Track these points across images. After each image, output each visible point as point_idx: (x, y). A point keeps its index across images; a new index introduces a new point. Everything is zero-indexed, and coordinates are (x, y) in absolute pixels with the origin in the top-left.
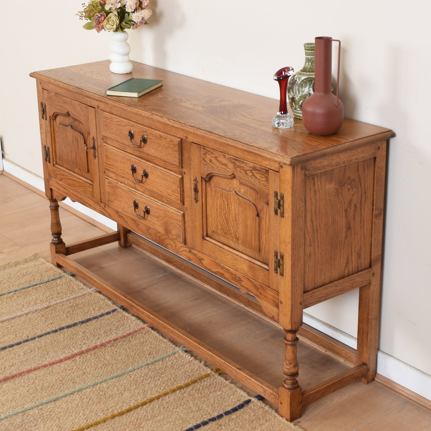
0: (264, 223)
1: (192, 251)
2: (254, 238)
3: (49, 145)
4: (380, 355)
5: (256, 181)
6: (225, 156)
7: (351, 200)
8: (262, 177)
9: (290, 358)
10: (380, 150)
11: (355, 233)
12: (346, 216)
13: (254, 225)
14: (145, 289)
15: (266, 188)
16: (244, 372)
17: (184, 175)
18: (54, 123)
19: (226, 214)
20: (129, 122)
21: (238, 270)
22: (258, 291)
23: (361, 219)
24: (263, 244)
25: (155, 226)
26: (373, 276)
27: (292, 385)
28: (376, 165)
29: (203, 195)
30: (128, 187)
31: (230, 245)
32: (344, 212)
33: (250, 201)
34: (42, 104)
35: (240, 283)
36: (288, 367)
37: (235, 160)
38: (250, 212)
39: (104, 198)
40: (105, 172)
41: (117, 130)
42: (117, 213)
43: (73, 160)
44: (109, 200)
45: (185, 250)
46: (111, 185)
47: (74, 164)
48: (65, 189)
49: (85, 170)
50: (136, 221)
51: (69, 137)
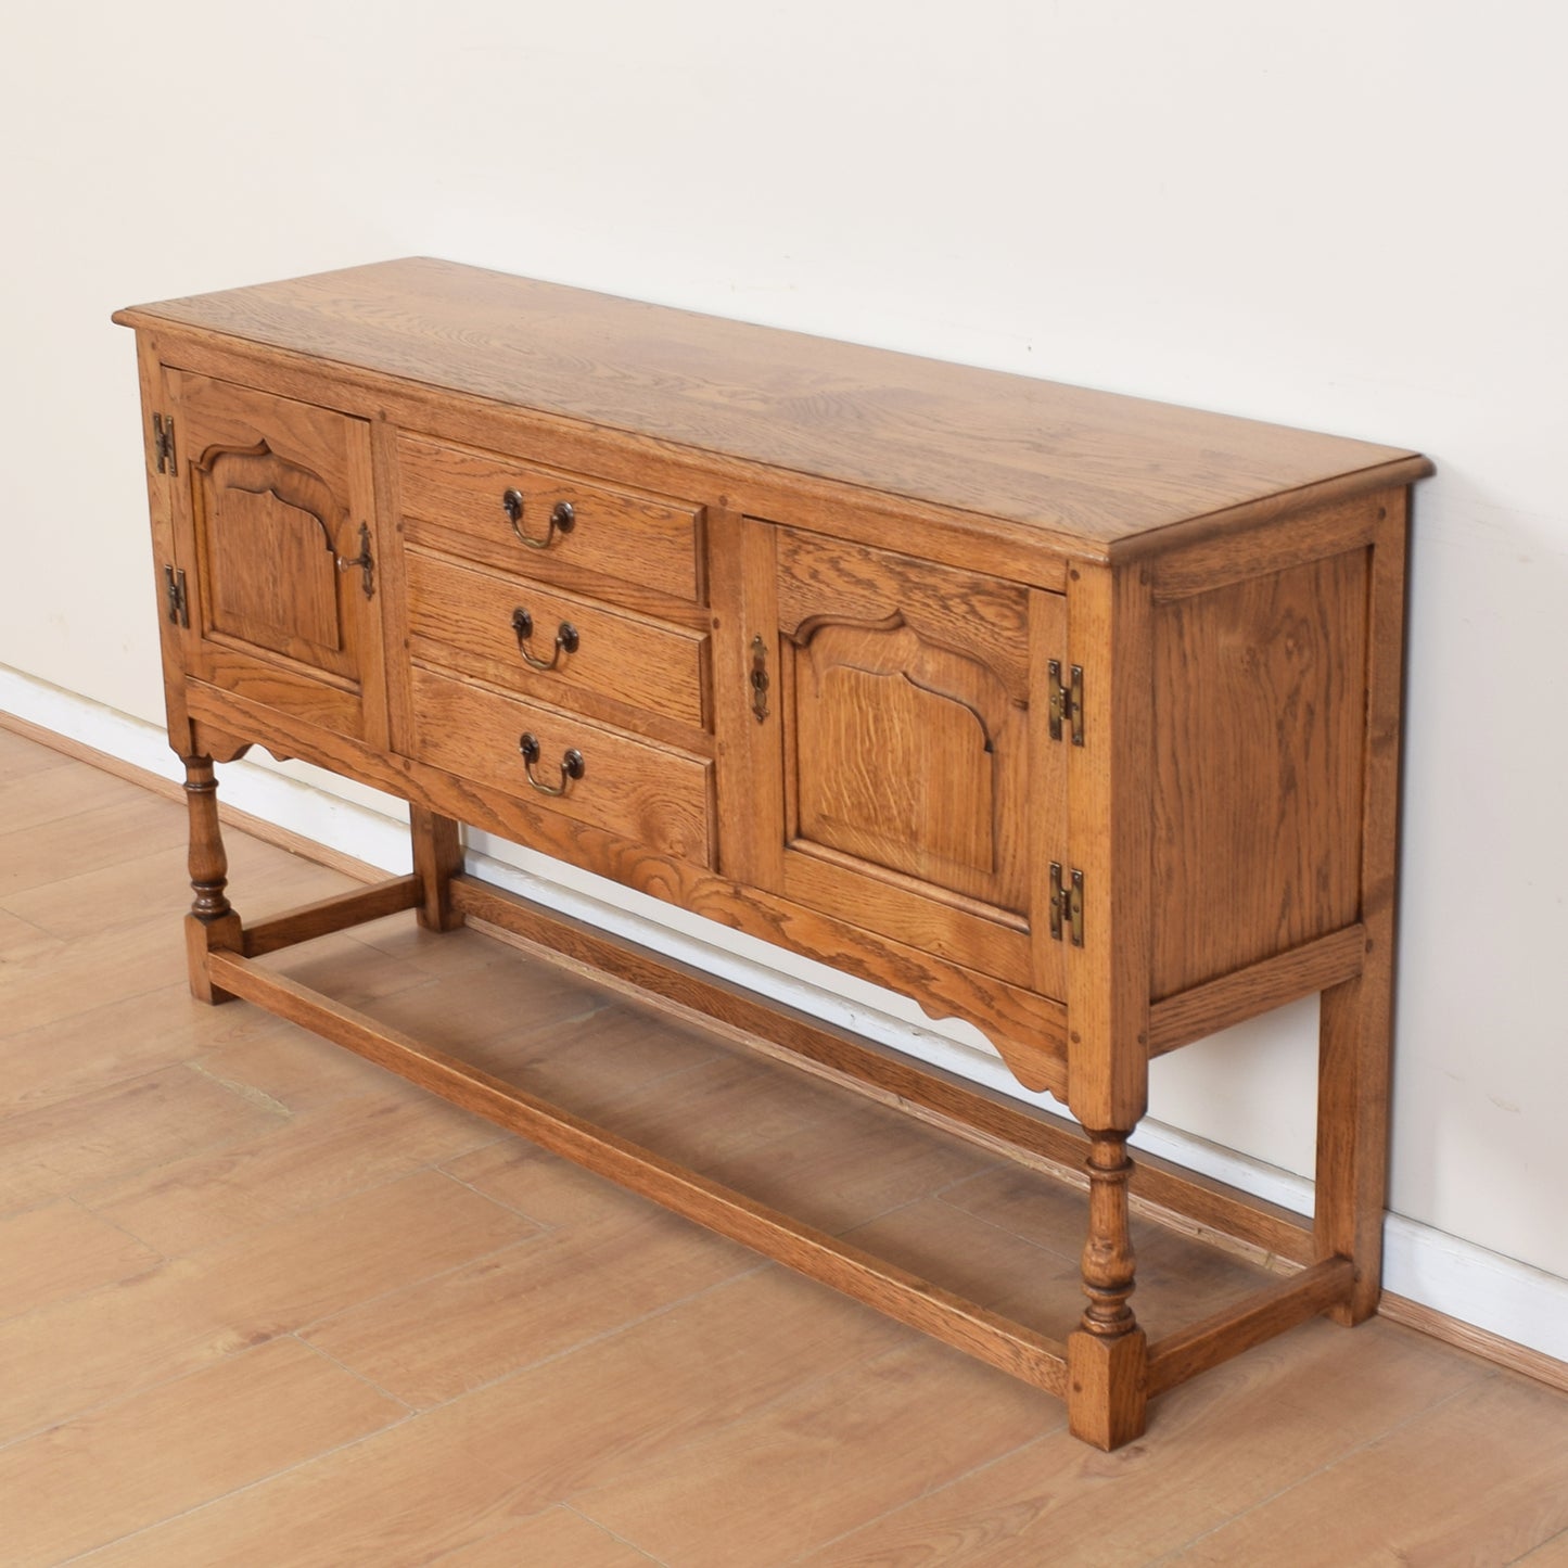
0: (1011, 775)
1: (745, 892)
2: (974, 828)
3: (186, 562)
4: (1392, 1226)
5: (983, 630)
6: (868, 553)
7: (1297, 690)
8: (1005, 617)
9: (1108, 1227)
10: (1387, 519)
11: (1309, 803)
12: (1280, 742)
13: (975, 782)
14: (540, 1061)
15: (1017, 652)
16: (938, 1296)
17: (714, 633)
18: (207, 483)
19: (870, 751)
20: (505, 460)
21: (914, 941)
22: (992, 1008)
23: (1327, 754)
24: (1006, 843)
25: (605, 817)
26: (1367, 951)
27: (1115, 1321)
28: (1374, 572)
29: (785, 694)
30: (498, 689)
31: (887, 861)
32: (1274, 729)
33: (960, 702)
34: (158, 419)
35: (924, 984)
36: (1102, 1261)
37: (905, 564)
38: (962, 738)
39: (403, 738)
40: (406, 644)
41: (459, 492)
42: (454, 785)
43: (281, 612)
44: (424, 742)
45: (718, 893)
46: (432, 688)
47: (283, 624)
48: (249, 715)
49: (329, 643)
50: (526, 808)
51: (268, 528)
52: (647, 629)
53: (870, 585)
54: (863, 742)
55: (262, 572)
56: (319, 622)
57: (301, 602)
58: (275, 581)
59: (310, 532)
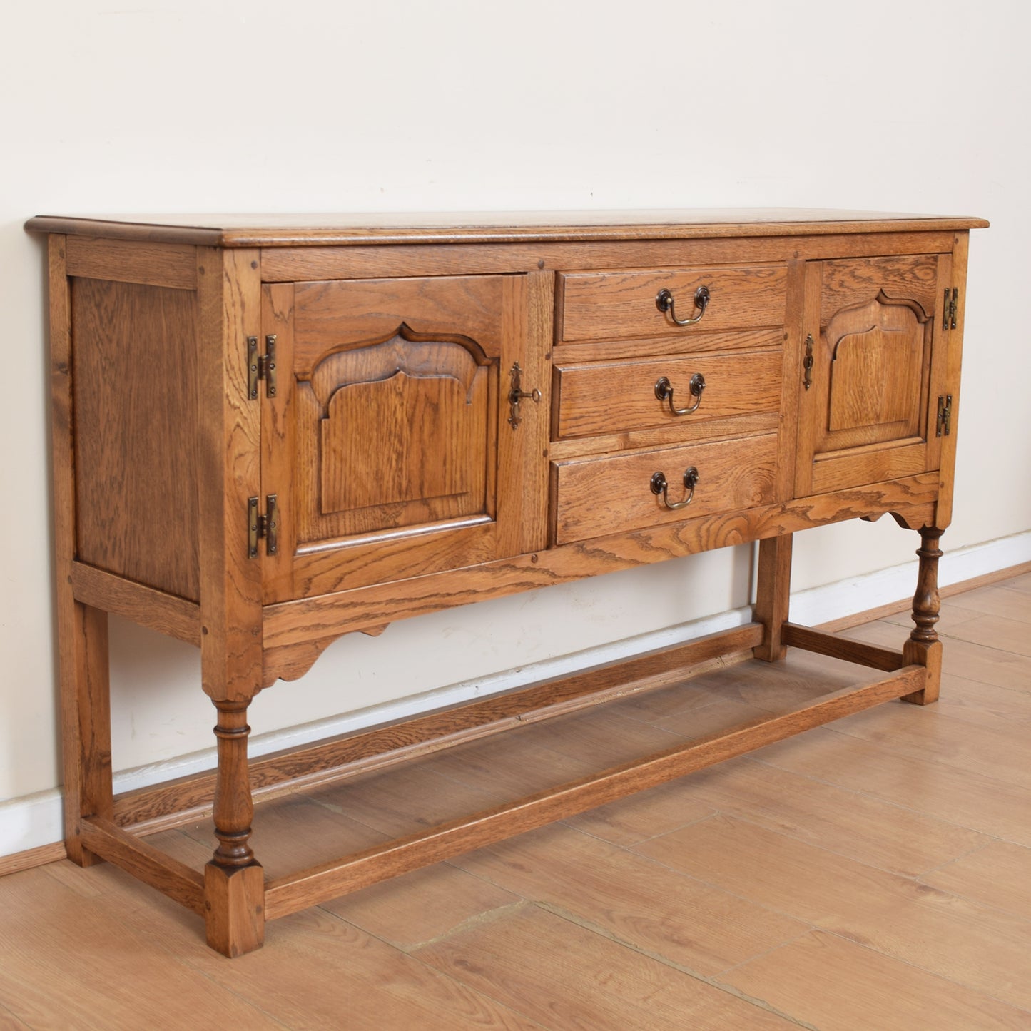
1: (789, 506)
3: (278, 484)
5: (918, 285)
6: (869, 261)
15: (932, 291)
17: (784, 344)
19: (860, 380)
20: (657, 270)
21: (875, 480)
22: (909, 493)
24: (913, 400)
33: (901, 331)
35: (879, 501)
37: (886, 261)
39: (533, 537)
40: (545, 453)
41: (618, 306)
42: (578, 552)
43: (404, 483)
44: (566, 525)
45: (772, 516)
46: (578, 476)
47: (406, 494)
48: (354, 605)
49: (462, 489)
50: (639, 534)
51: (395, 408)
52: (750, 356)
53: (869, 279)
54: (857, 375)
55: (383, 454)
56: (451, 474)
57: (433, 464)
58: (400, 455)
59: (448, 394)
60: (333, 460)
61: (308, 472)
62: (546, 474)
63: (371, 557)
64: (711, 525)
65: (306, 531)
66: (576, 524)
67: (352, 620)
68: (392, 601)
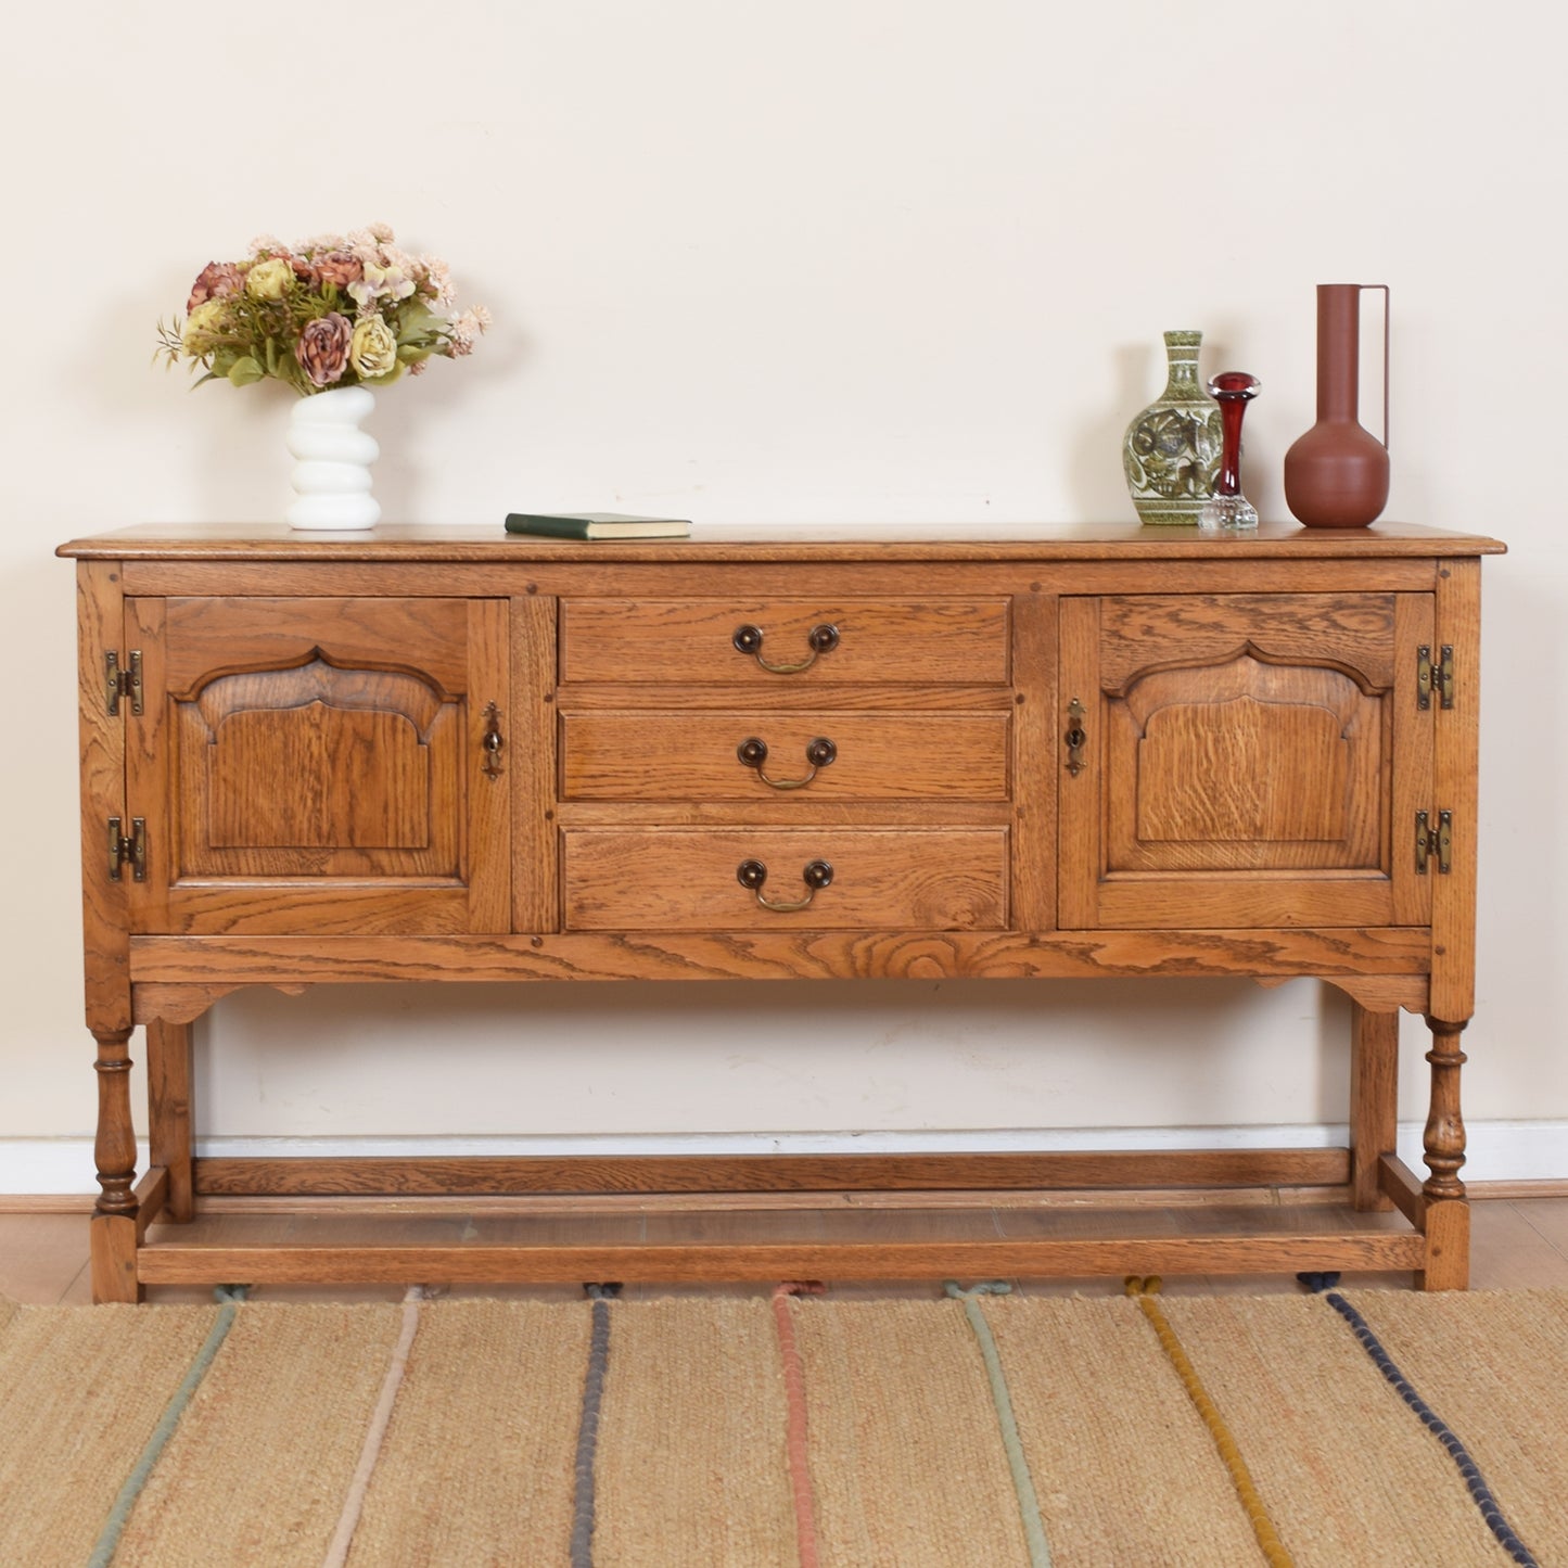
0: (1363, 754)
1: (1043, 938)
2: (1328, 807)
3: (147, 808)
5: (1346, 638)
6: (1215, 600)
8: (1368, 622)
13: (1332, 767)
15: (1383, 648)
17: (1017, 709)
18: (187, 715)
19: (1208, 771)
20: (736, 599)
21: (1257, 923)
22: (1348, 953)
24: (1358, 812)
30: (702, 828)
31: (1216, 864)
33: (1311, 705)
34: (112, 657)
35: (1271, 957)
37: (1257, 601)
38: (1316, 733)
39: (533, 914)
40: (549, 815)
41: (663, 642)
42: (615, 944)
43: (325, 827)
44: (581, 908)
45: (1008, 948)
46: (599, 848)
47: (329, 839)
48: (254, 953)
49: (413, 842)
50: (730, 938)
51: (310, 741)
52: (935, 720)
53: (1217, 626)
54: (1200, 764)
55: (294, 791)
56: (396, 823)
57: (365, 809)
58: (317, 795)
59: (388, 732)
60: (222, 789)
61: (194, 801)
62: (553, 840)
63: (274, 904)
64: (875, 943)
65: (194, 863)
66: (600, 907)
67: (251, 970)
68: (309, 958)
